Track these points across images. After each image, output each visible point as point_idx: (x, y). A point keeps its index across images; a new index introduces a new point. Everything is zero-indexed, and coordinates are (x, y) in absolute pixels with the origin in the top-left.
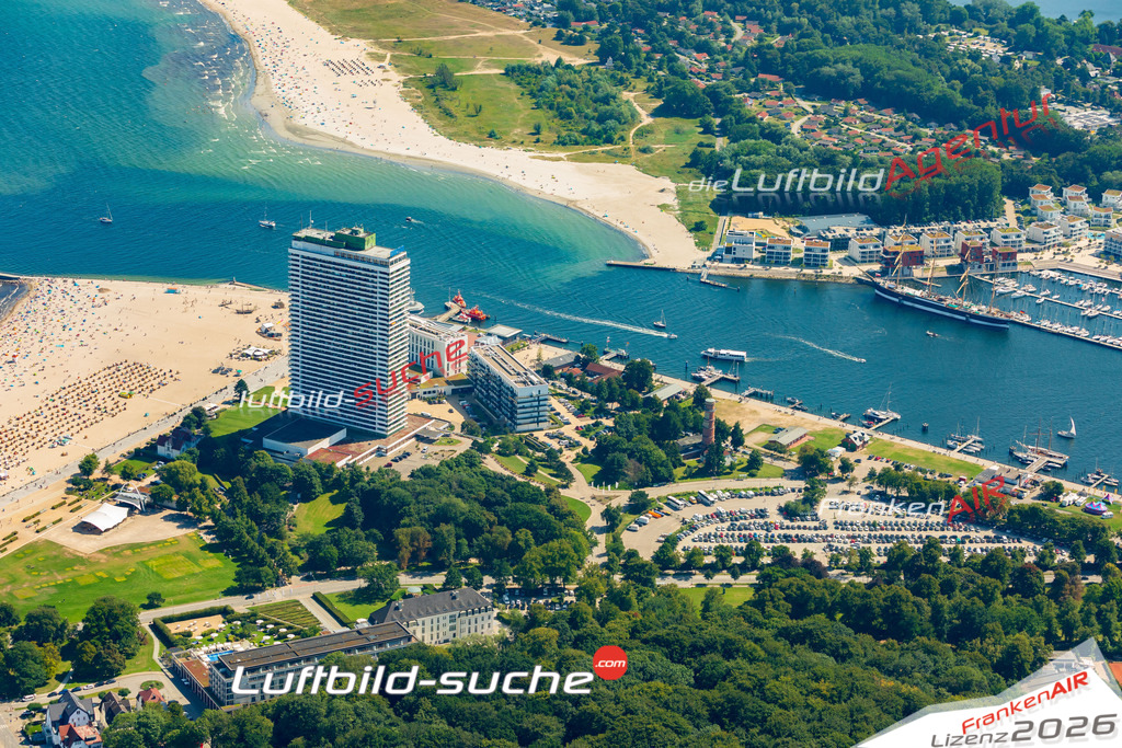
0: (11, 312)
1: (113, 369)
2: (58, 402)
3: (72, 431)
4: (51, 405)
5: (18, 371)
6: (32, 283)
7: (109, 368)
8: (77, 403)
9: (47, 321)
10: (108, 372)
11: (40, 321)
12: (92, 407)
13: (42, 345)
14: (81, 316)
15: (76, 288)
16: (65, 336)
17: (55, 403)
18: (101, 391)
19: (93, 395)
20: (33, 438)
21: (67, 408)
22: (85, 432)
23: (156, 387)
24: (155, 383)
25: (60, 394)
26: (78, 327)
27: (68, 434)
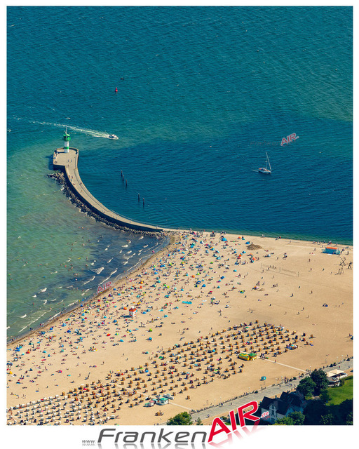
0: (143, 265)
1: (240, 330)
2: (167, 360)
3: (176, 390)
4: (159, 362)
5: (132, 326)
6: (176, 236)
7: (235, 328)
8: (189, 362)
9: (181, 277)
10: (233, 331)
11: (172, 276)
12: (204, 366)
13: (168, 301)
14: (220, 272)
15: (223, 243)
16: (196, 292)
17: (164, 361)
18: (219, 351)
19: (208, 355)
20: (130, 395)
21: (176, 366)
22: (189, 392)
23: (282, 350)
24: (282, 346)
25: (172, 352)
26: (214, 283)
27: (170, 393)
